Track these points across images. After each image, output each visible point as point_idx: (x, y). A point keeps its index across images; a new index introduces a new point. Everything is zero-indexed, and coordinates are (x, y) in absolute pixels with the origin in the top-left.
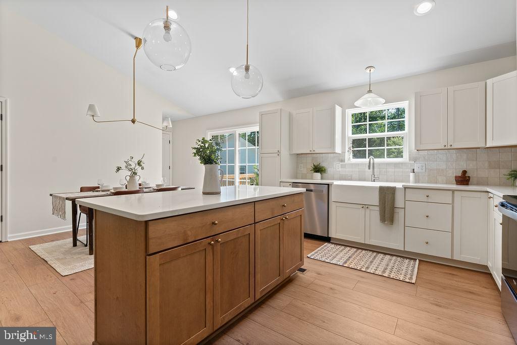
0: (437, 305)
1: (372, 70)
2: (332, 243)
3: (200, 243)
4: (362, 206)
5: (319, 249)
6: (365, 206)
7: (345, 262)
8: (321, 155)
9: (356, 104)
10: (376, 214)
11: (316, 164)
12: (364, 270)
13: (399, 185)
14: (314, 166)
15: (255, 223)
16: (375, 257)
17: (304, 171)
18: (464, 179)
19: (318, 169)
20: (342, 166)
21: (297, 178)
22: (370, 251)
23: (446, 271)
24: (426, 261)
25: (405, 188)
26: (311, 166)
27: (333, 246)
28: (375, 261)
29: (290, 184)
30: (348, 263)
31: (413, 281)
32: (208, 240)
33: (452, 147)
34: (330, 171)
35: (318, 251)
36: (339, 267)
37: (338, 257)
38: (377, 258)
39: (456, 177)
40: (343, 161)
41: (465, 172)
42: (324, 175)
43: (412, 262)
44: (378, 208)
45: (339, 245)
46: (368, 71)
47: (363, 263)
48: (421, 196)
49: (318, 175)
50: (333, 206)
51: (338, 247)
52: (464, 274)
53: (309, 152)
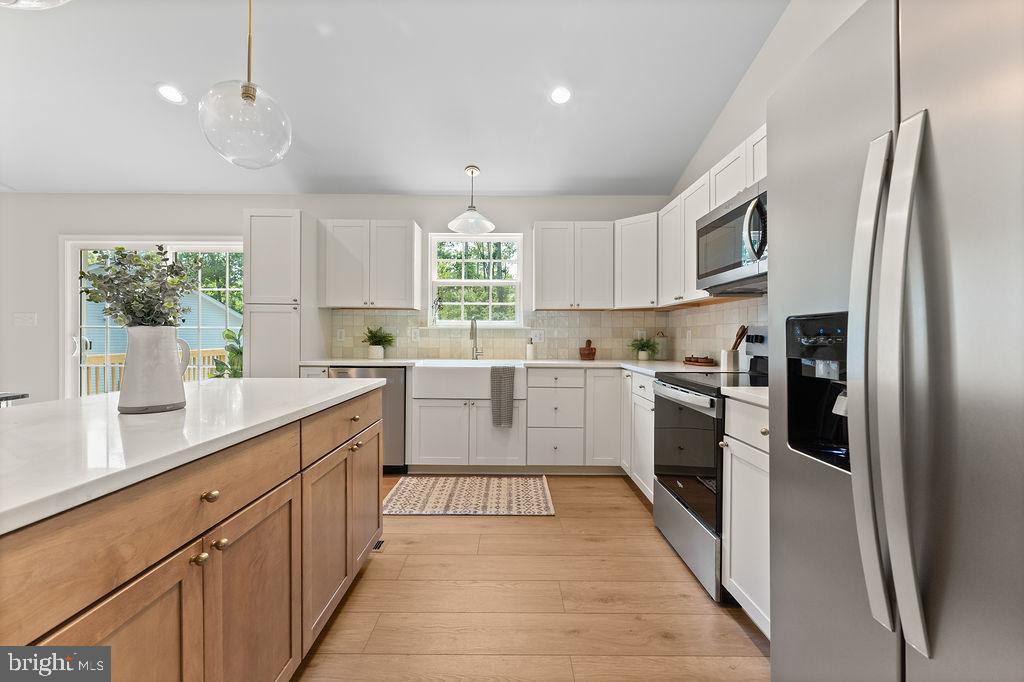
0: (592, 540)
1: (476, 173)
2: (413, 475)
3: (165, 570)
4: (463, 402)
5: (392, 492)
6: (469, 402)
7: (447, 507)
8: (383, 312)
9: (452, 225)
10: (485, 413)
11: (374, 329)
12: (480, 512)
13: (519, 364)
14: (370, 332)
15: (302, 471)
16: (488, 485)
17: (348, 342)
18: (588, 353)
19: (378, 339)
20: (423, 334)
21: (332, 357)
22: (477, 475)
23: (583, 485)
24: (557, 475)
25: (528, 368)
26: (363, 333)
27: (415, 480)
28: (490, 493)
29: (323, 369)
30: (452, 507)
31: (553, 512)
32: (191, 552)
33: (580, 307)
34: (400, 342)
35: (392, 496)
36: (441, 519)
37: (432, 499)
38: (491, 486)
39: (581, 349)
40: (423, 324)
41: (589, 342)
42: (390, 349)
43: (538, 480)
44: (488, 404)
45: (424, 475)
46: (469, 172)
47: (474, 501)
48: (546, 379)
49: (378, 350)
50: (413, 408)
51: (425, 480)
52: (600, 483)
53: (361, 305)
